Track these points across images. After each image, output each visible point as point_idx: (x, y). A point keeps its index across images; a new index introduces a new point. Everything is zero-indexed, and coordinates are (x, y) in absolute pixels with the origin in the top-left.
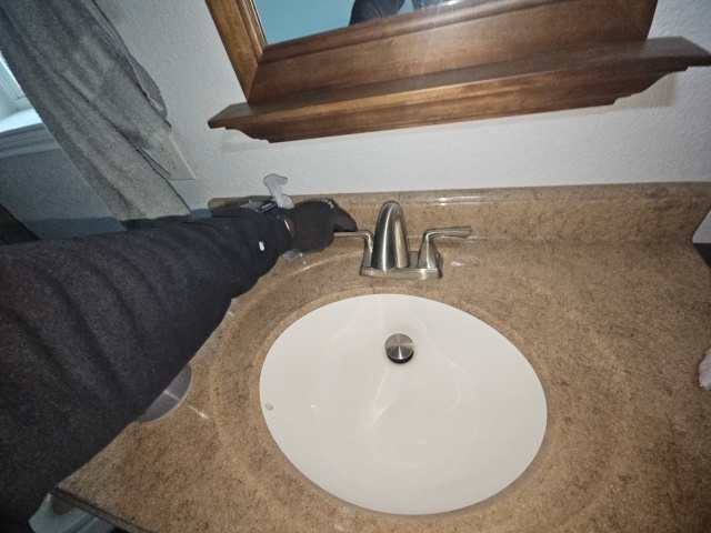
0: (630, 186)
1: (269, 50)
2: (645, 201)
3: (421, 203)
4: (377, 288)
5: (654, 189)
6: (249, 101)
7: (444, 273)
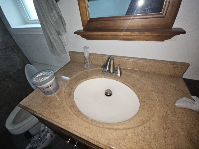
0: (168, 61)
1: (90, 19)
2: (171, 65)
3: (119, 59)
4: (105, 77)
5: (173, 63)
6: (84, 30)
7: (122, 76)
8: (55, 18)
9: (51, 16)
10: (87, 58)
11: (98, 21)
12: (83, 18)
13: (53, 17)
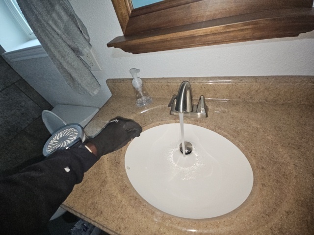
1: (134, 11)
3: (200, 82)
6: (125, 35)
7: (209, 115)
8: (63, 21)
9: (53, 20)
10: (140, 90)
11: (151, 12)
12: (120, 12)
13: (59, 21)
